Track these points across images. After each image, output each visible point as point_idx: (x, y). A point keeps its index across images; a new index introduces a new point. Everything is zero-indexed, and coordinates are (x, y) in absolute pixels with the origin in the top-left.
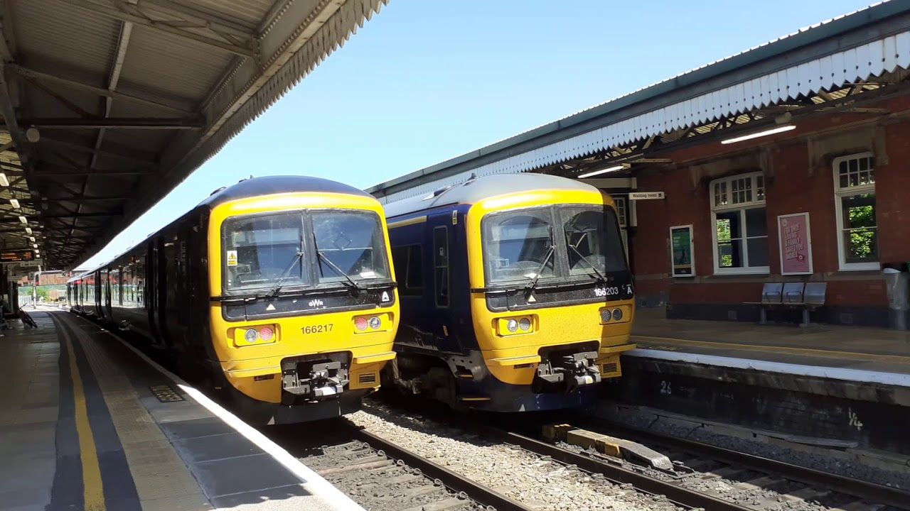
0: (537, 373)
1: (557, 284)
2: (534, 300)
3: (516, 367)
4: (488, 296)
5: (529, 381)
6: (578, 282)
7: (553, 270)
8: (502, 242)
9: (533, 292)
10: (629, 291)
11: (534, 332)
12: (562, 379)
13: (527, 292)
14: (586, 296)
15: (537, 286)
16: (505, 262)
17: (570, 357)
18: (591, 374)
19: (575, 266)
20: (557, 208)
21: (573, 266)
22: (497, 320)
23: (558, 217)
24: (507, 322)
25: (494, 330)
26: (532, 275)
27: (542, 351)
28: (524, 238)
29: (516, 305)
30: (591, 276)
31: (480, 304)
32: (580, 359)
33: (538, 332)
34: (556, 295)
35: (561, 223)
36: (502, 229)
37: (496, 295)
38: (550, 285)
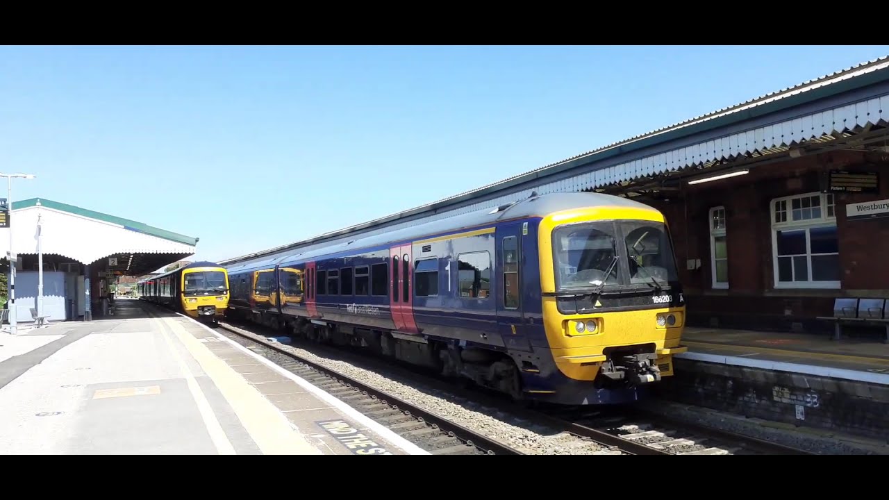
0: (600, 370)
1: (620, 291)
2: (601, 305)
3: (583, 364)
4: (558, 299)
5: (592, 378)
6: (638, 290)
7: (616, 277)
8: (570, 252)
9: (599, 297)
10: (682, 299)
11: (599, 334)
12: (623, 376)
13: (594, 297)
14: (645, 303)
15: (602, 292)
16: (573, 269)
17: (631, 357)
18: (652, 373)
19: (635, 276)
20: (619, 223)
21: (634, 275)
22: (566, 322)
23: (620, 230)
24: (575, 323)
25: (563, 331)
26: (598, 283)
27: (607, 351)
28: (583, 249)
29: (584, 309)
30: (649, 285)
31: (551, 306)
32: (643, 360)
33: (603, 333)
34: (619, 300)
35: (622, 236)
36: (570, 241)
37: (566, 299)
38: (614, 291)
